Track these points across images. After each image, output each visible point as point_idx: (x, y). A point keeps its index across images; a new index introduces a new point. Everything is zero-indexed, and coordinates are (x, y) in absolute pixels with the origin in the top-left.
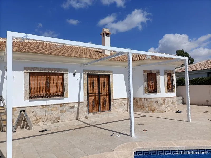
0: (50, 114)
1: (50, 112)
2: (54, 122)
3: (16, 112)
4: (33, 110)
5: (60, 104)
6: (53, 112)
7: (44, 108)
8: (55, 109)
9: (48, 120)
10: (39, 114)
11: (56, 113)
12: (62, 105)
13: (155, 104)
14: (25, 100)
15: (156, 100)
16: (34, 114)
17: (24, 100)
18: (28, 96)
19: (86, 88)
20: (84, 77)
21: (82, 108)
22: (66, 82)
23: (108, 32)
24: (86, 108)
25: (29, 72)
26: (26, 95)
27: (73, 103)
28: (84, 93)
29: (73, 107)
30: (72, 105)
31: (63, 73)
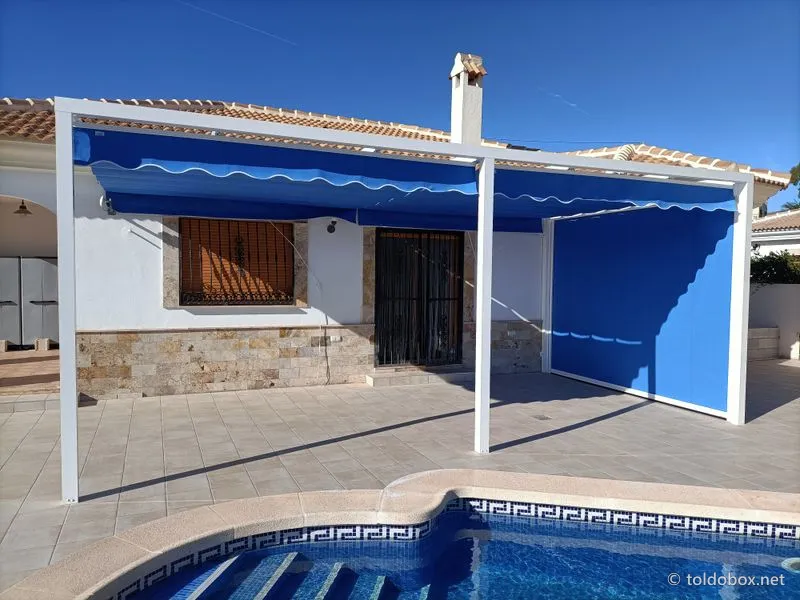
1: (246, 352)
2: (257, 386)
3: (139, 344)
4: (190, 343)
5: (282, 329)
6: (255, 352)
7: (226, 337)
8: (264, 344)
10: (210, 356)
11: (265, 357)
12: (285, 331)
14: (169, 308)
16: (195, 353)
17: (165, 308)
18: (176, 295)
19: (372, 277)
20: (366, 238)
21: (355, 345)
22: (298, 256)
23: (475, 66)
24: (368, 348)
25: (180, 219)
26: (168, 293)
27: (324, 328)
28: (365, 296)
29: (325, 341)
30: (320, 333)
31: (291, 225)
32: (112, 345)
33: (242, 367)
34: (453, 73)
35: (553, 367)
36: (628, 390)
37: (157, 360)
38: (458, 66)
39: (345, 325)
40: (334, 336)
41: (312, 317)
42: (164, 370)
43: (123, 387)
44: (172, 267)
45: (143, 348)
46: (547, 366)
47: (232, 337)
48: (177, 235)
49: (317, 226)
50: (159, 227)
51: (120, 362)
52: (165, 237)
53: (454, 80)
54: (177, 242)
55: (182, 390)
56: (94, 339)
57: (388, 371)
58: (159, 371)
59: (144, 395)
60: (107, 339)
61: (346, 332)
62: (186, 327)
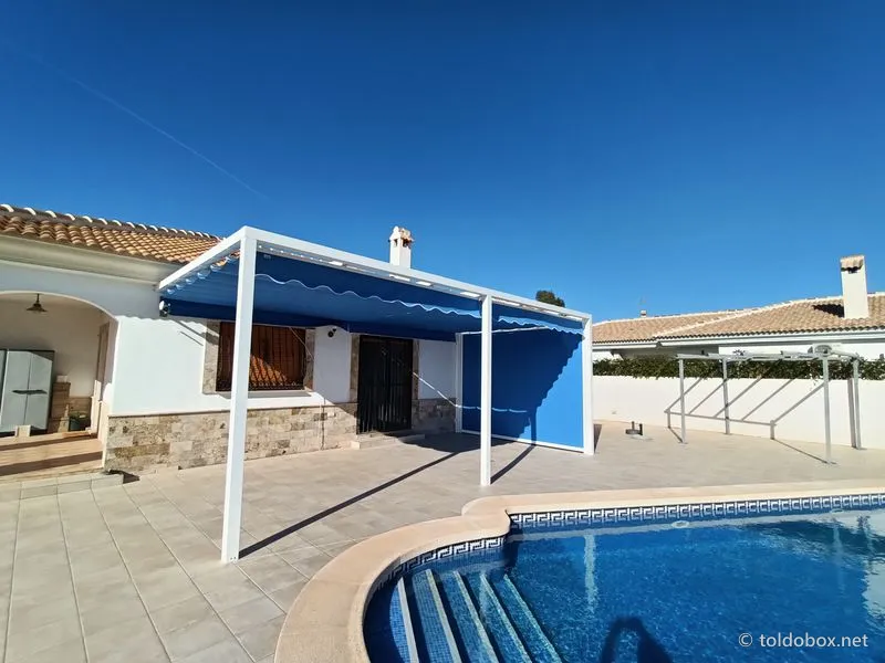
0: (265, 433)
1: (266, 427)
2: (273, 454)
3: (179, 424)
4: (222, 422)
5: (293, 409)
6: (272, 427)
8: (279, 420)
9: (261, 448)
11: (280, 431)
12: (295, 410)
14: (206, 394)
17: (204, 394)
18: (213, 382)
19: (357, 369)
20: (354, 342)
21: (343, 419)
22: (308, 353)
23: (407, 236)
24: (353, 421)
25: (221, 323)
26: (207, 381)
27: (323, 407)
28: (352, 384)
29: (323, 417)
30: (320, 411)
31: (304, 332)
32: (154, 426)
33: (262, 439)
34: (392, 238)
35: (463, 428)
36: (519, 440)
37: (193, 437)
38: (397, 234)
39: (336, 404)
40: (330, 412)
41: (314, 399)
42: (198, 445)
43: (161, 462)
44: (211, 361)
45: (182, 428)
46: (459, 428)
47: (256, 416)
48: (218, 335)
49: (321, 332)
50: (204, 329)
51: (160, 440)
52: (208, 337)
53: (393, 243)
54: (217, 341)
55: (212, 460)
56: (138, 422)
57: (366, 437)
58: (194, 446)
59: (180, 468)
60: (150, 421)
61: (338, 410)
62: (220, 409)
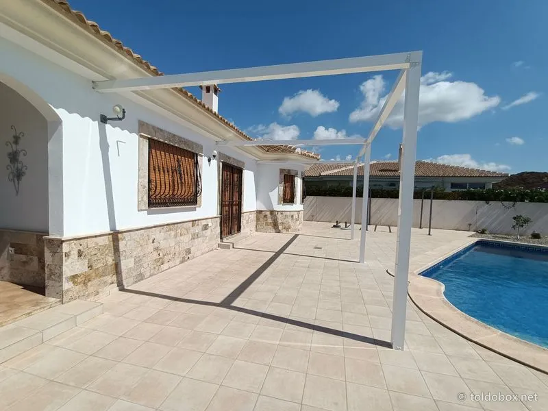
0: (179, 244)
1: (179, 238)
2: (183, 261)
4: (153, 237)
5: (193, 221)
6: (182, 238)
7: (170, 230)
8: (186, 231)
9: (176, 257)
10: (163, 244)
11: (186, 241)
13: (290, 220)
14: (141, 210)
15: (292, 214)
16: (156, 244)
17: (139, 211)
25: (149, 139)
27: (206, 219)
29: (207, 227)
30: (205, 222)
31: (197, 154)
32: (104, 246)
33: (177, 249)
37: (134, 254)
40: (210, 223)
42: (138, 261)
44: (144, 177)
47: (173, 229)
55: (148, 274)
56: (91, 243)
58: (136, 263)
61: (213, 220)
62: (152, 225)
